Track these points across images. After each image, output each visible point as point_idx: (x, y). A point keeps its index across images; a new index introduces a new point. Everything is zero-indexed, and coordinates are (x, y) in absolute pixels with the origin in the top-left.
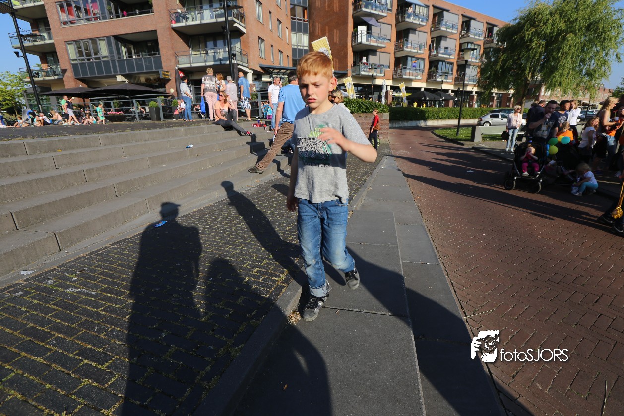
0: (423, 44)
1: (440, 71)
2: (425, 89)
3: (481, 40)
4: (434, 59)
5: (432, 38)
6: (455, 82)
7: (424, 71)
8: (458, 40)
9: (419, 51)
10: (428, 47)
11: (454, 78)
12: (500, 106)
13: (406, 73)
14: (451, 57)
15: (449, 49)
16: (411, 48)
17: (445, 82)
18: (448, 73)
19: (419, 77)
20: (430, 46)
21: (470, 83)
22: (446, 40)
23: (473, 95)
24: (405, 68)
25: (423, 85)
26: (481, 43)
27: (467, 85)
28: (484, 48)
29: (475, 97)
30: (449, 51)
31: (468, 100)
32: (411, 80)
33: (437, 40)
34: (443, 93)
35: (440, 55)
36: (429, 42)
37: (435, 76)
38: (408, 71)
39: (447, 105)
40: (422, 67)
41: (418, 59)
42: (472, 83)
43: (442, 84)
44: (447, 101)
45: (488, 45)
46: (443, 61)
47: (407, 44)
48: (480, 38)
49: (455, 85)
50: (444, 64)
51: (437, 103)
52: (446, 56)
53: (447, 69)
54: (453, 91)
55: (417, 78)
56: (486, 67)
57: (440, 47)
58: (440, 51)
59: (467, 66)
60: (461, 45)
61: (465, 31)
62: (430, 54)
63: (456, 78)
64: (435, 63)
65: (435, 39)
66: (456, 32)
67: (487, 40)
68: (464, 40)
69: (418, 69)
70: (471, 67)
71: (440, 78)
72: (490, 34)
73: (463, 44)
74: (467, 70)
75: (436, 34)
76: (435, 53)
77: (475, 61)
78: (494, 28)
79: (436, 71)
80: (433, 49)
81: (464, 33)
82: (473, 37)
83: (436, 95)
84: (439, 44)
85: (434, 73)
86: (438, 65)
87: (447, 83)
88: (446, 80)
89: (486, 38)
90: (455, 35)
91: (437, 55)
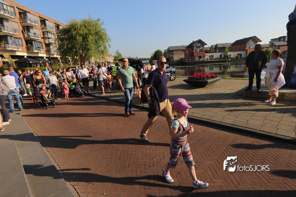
0: (17, 29)
1: (34, 46)
2: (27, 56)
3: (54, 31)
4: (28, 39)
5: (22, 26)
6: (46, 52)
7: (23, 46)
8: (41, 29)
9: (15, 34)
10: (21, 32)
11: (45, 50)
13: (9, 46)
14: (39, 39)
15: (37, 34)
16: (8, 31)
19: (20, 50)
20: (22, 31)
21: (55, 53)
22: (33, 29)
23: (59, 60)
24: (7, 43)
25: (25, 54)
26: (55, 33)
27: (53, 54)
28: (57, 36)
29: (61, 60)
31: (57, 62)
32: (15, 52)
33: (27, 28)
34: (40, 59)
35: (31, 37)
36: (21, 28)
37: (32, 49)
39: (45, 65)
40: (20, 43)
41: (16, 38)
43: (38, 53)
44: (45, 63)
45: (58, 35)
46: (35, 41)
47: (4, 28)
48: (53, 30)
49: (46, 54)
50: (36, 42)
52: (35, 38)
53: (39, 46)
54: (46, 58)
55: (19, 50)
56: (61, 45)
57: (30, 32)
58: (30, 35)
59: (50, 44)
60: (43, 33)
61: (44, 25)
62: (24, 36)
63: (46, 51)
64: (29, 41)
65: (25, 27)
66: (38, 25)
67: (57, 32)
68: (44, 30)
69: (18, 44)
70: (53, 45)
71: (36, 51)
72: (58, 29)
73: (45, 32)
74: (51, 47)
75: (24, 24)
76: (28, 36)
77: (54, 42)
78: (60, 26)
79: (31, 46)
80: (26, 33)
81: (43, 26)
82: (49, 29)
83: (36, 60)
84: (28, 31)
85: (31, 47)
86: (32, 42)
87: (41, 53)
88: (40, 52)
89: (57, 31)
90: (38, 27)
91: (29, 37)
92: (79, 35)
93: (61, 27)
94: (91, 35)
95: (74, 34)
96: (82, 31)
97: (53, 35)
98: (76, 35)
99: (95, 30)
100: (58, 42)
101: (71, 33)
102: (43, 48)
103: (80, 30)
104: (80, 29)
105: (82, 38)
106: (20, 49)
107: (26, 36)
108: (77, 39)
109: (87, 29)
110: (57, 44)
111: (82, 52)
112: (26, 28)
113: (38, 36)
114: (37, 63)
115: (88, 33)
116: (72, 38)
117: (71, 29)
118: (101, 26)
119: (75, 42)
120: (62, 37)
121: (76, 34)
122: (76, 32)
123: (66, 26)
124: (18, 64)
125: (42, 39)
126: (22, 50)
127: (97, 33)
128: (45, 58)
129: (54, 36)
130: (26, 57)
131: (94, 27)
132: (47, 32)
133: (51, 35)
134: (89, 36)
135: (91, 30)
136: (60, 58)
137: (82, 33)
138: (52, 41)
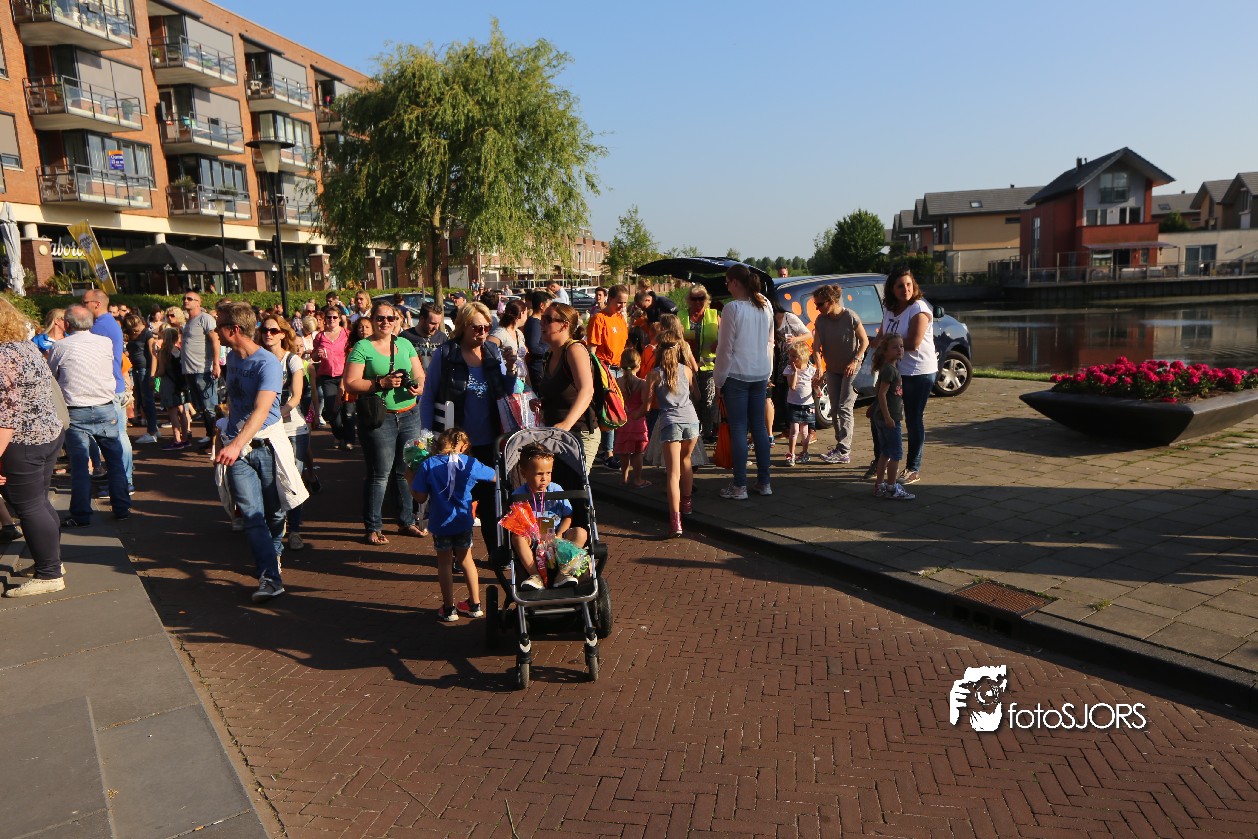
0: (135, 102)
1: (206, 183)
2: (168, 236)
3: (308, 110)
4: (184, 148)
5: (159, 87)
6: (261, 218)
7: (154, 182)
8: (243, 101)
9: (124, 122)
10: (152, 113)
11: (254, 207)
12: (395, 285)
13: (89, 184)
14: (233, 148)
15: (223, 125)
16: (93, 109)
17: (230, 219)
18: (234, 194)
19: (140, 202)
20: (158, 109)
21: (303, 223)
22: (207, 100)
23: (320, 256)
24: (86, 171)
25: (160, 227)
26: (311, 118)
27: (295, 229)
28: (320, 133)
29: (327, 261)
30: (224, 131)
31: (308, 270)
32: (114, 210)
33: (180, 95)
34: (229, 252)
35: (197, 140)
36: (154, 97)
37: (195, 199)
38: (96, 181)
39: (250, 285)
41: (128, 144)
42: (309, 223)
43: (222, 223)
44: (248, 275)
45: (325, 126)
46: (212, 158)
47: (76, 94)
48: (304, 105)
49: (261, 226)
50: (216, 165)
51: (216, 278)
52: (216, 144)
53: (229, 182)
54: (259, 245)
55: (133, 203)
56: (337, 181)
57: (193, 117)
58: (194, 127)
59: (285, 178)
60: (255, 117)
61: (260, 80)
62: (163, 134)
63: (260, 208)
64: (186, 160)
65: (172, 91)
66: (233, 80)
67: (324, 112)
68: (260, 105)
69: (133, 174)
70: (296, 179)
71: (213, 208)
72: (328, 99)
73: (261, 116)
74: (288, 189)
75: (173, 76)
76: (181, 132)
77: (304, 164)
78: (336, 83)
79: (194, 185)
80: (172, 120)
81: (256, 85)
82: (285, 99)
83: (210, 255)
84: (186, 108)
85: (190, 192)
86: (198, 165)
87: (235, 221)
88: (231, 214)
89: (321, 108)
90: (232, 88)
91: (185, 138)
92: (431, 130)
93: (341, 90)
94: (497, 126)
95: (410, 128)
96: (448, 106)
97: (298, 130)
98: (416, 130)
99: (519, 102)
100: (325, 168)
101: (392, 121)
102: (247, 197)
103: (439, 100)
104: (438, 95)
105: (449, 145)
106: (140, 198)
107: (173, 132)
108: (424, 150)
109: (478, 97)
110: (318, 175)
111: (443, 220)
112: (176, 92)
113: (230, 132)
114: (214, 273)
115: (479, 121)
116: (394, 147)
117: (394, 99)
118: (550, 81)
119: (410, 169)
120: (342, 139)
121: (417, 126)
122: (418, 112)
123: (372, 80)
124: (123, 277)
125: (249, 149)
126: (147, 204)
127: (526, 120)
128: (252, 247)
129: (307, 134)
130: (161, 239)
131: (515, 85)
132: (275, 113)
133: (290, 128)
134: (482, 134)
135: (497, 100)
136: (326, 249)
137: (449, 118)
138: (290, 161)
